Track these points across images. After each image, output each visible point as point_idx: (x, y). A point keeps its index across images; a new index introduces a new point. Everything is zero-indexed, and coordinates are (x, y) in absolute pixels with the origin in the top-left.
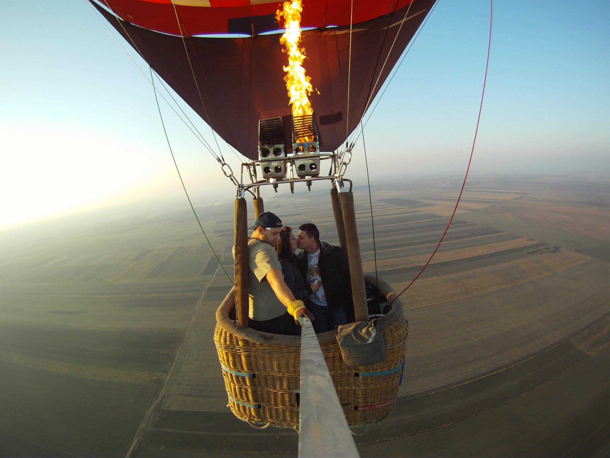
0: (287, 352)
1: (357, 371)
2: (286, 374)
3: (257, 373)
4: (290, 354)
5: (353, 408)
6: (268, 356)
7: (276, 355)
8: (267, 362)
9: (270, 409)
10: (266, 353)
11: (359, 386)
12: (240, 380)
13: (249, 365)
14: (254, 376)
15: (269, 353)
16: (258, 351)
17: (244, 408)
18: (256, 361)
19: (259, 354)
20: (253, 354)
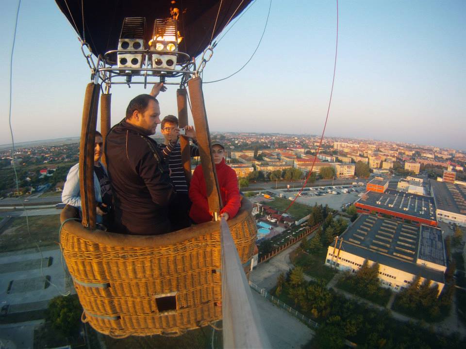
0: (142, 255)
1: (214, 268)
2: (143, 279)
3: (111, 282)
4: (146, 256)
5: (213, 305)
6: (122, 260)
7: (131, 260)
8: (121, 268)
9: (131, 319)
10: (119, 257)
11: (216, 282)
12: (94, 291)
13: (102, 273)
14: (108, 285)
15: (123, 257)
16: (110, 256)
17: (103, 321)
18: (109, 268)
19: (111, 259)
20: (104, 260)
